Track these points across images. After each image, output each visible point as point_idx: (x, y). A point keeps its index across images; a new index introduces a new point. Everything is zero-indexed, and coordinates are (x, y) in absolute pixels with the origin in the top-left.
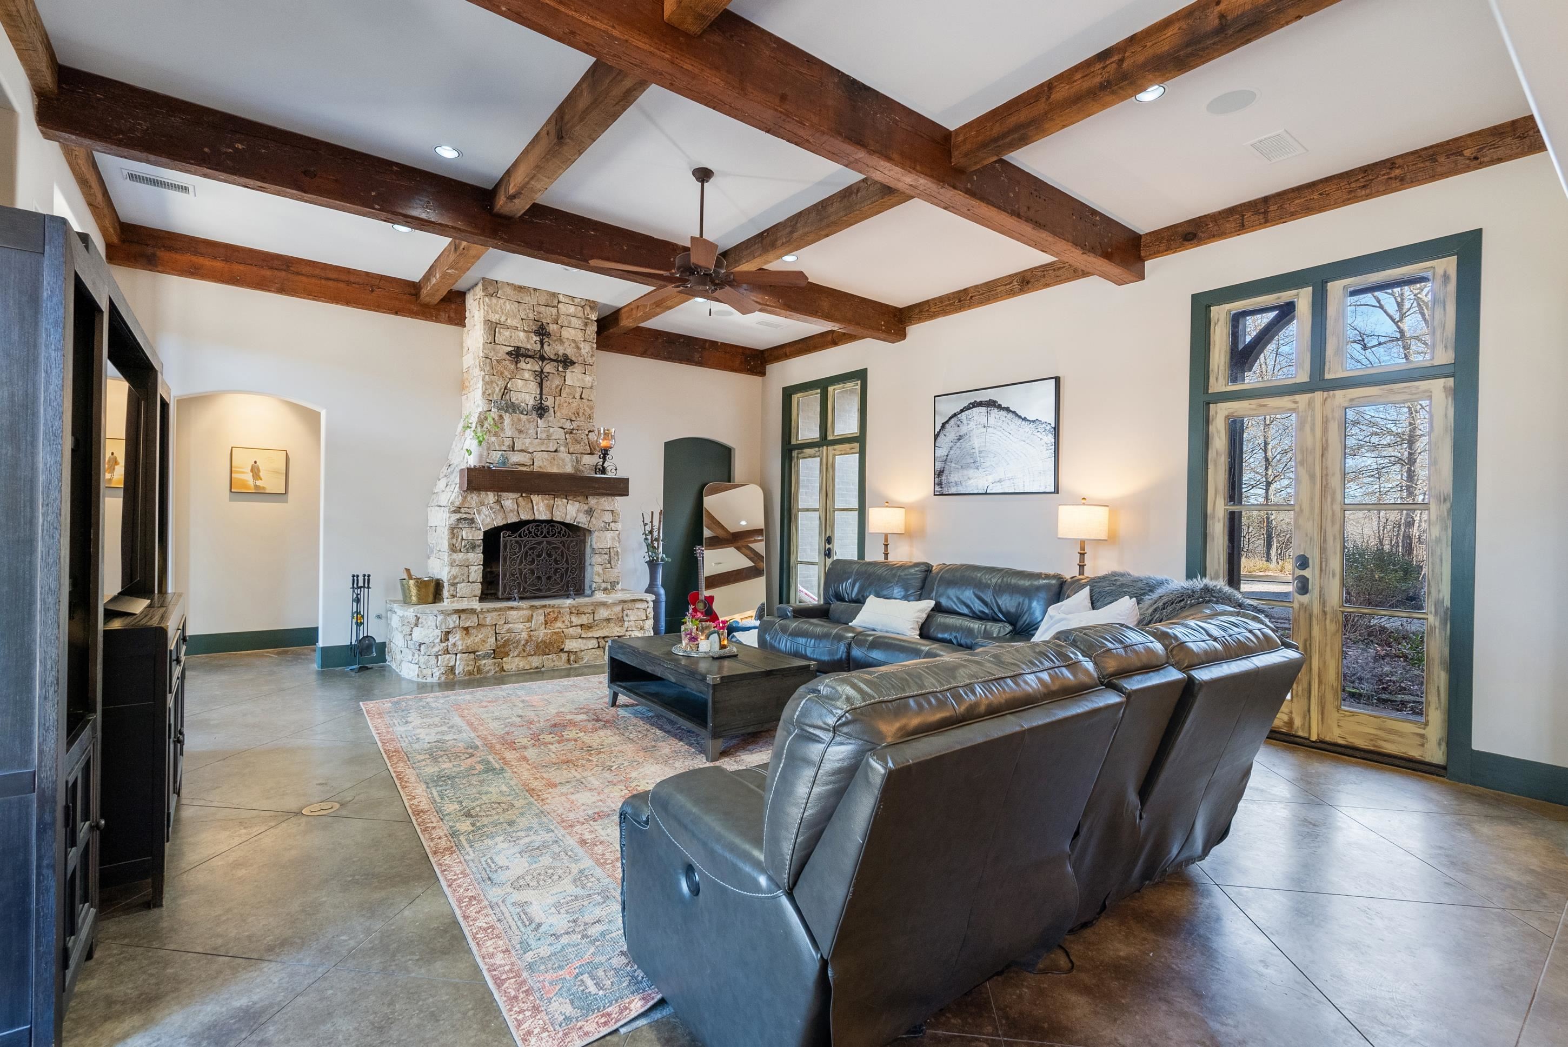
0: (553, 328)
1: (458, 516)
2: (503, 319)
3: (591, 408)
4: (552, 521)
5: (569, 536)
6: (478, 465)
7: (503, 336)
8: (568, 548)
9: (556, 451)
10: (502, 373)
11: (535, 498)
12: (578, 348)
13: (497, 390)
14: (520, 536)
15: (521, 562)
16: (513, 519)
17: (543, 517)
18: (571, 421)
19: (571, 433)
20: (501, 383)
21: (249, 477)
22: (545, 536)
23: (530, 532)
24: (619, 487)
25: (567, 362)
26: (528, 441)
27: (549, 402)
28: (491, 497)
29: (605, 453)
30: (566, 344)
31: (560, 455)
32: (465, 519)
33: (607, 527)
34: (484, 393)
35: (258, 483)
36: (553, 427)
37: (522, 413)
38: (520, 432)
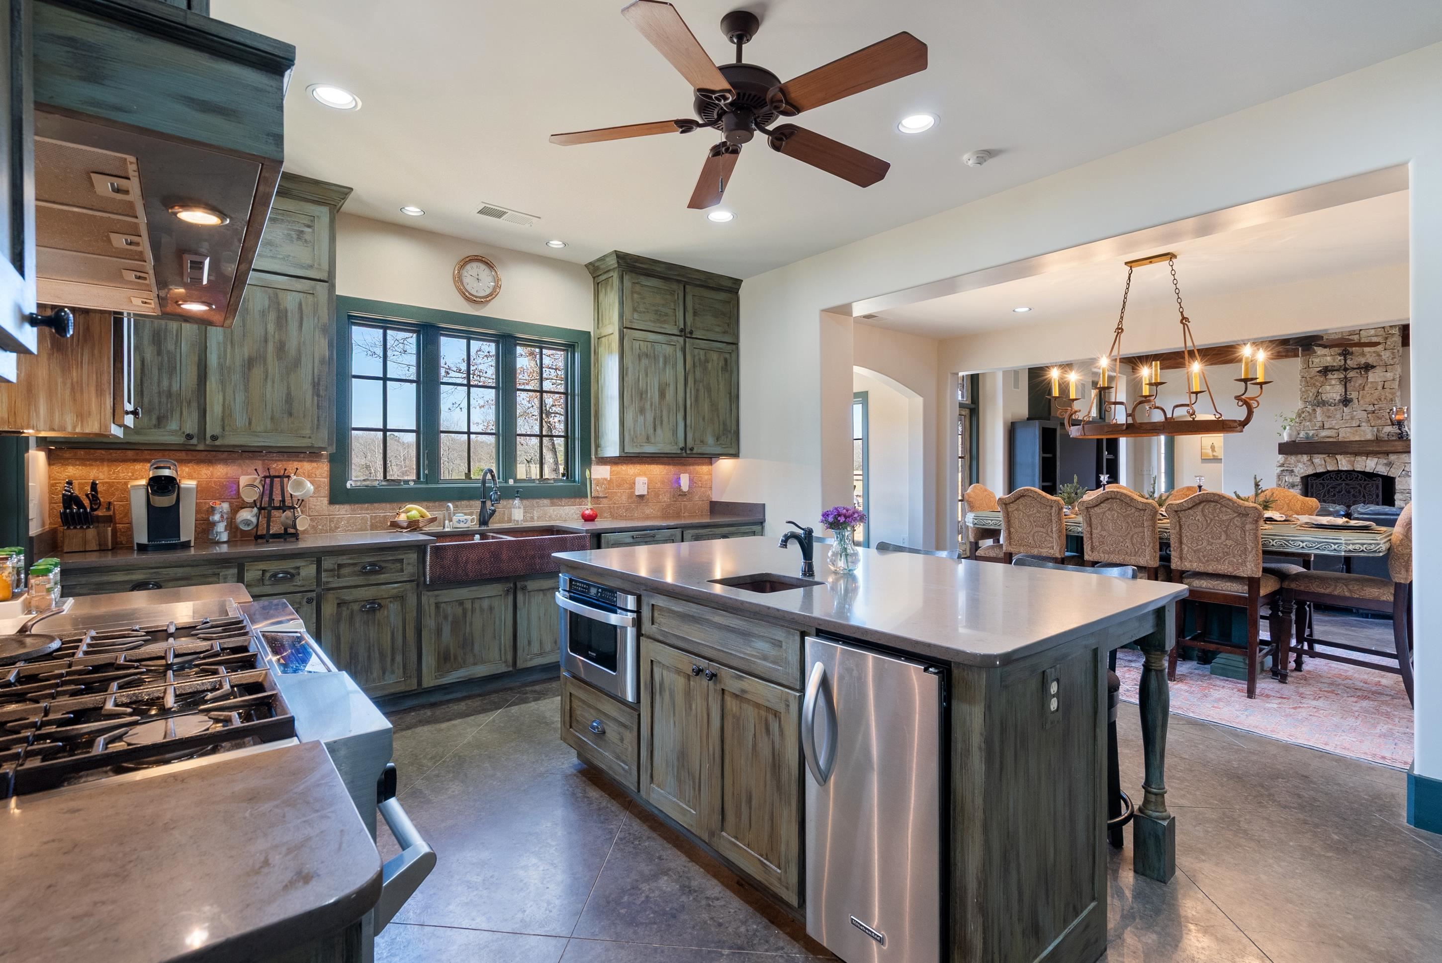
1: (1282, 469)
3: (1392, 394)
4: (1354, 471)
5: (1365, 480)
6: (1289, 440)
7: (1315, 362)
8: (1365, 488)
9: (1359, 426)
10: (1314, 384)
11: (1338, 457)
12: (1379, 356)
13: (1311, 394)
14: (1323, 480)
16: (1321, 470)
17: (1345, 469)
18: (1374, 405)
19: (1374, 413)
20: (1314, 390)
21: (1210, 451)
22: (1344, 480)
23: (1331, 478)
25: (1368, 367)
26: (1334, 422)
27: (1353, 395)
28: (1305, 458)
29: (1401, 423)
30: (1368, 356)
31: (1362, 428)
32: (1287, 470)
34: (1301, 398)
35: (1215, 454)
36: (1358, 411)
37: (1330, 405)
38: (1329, 417)
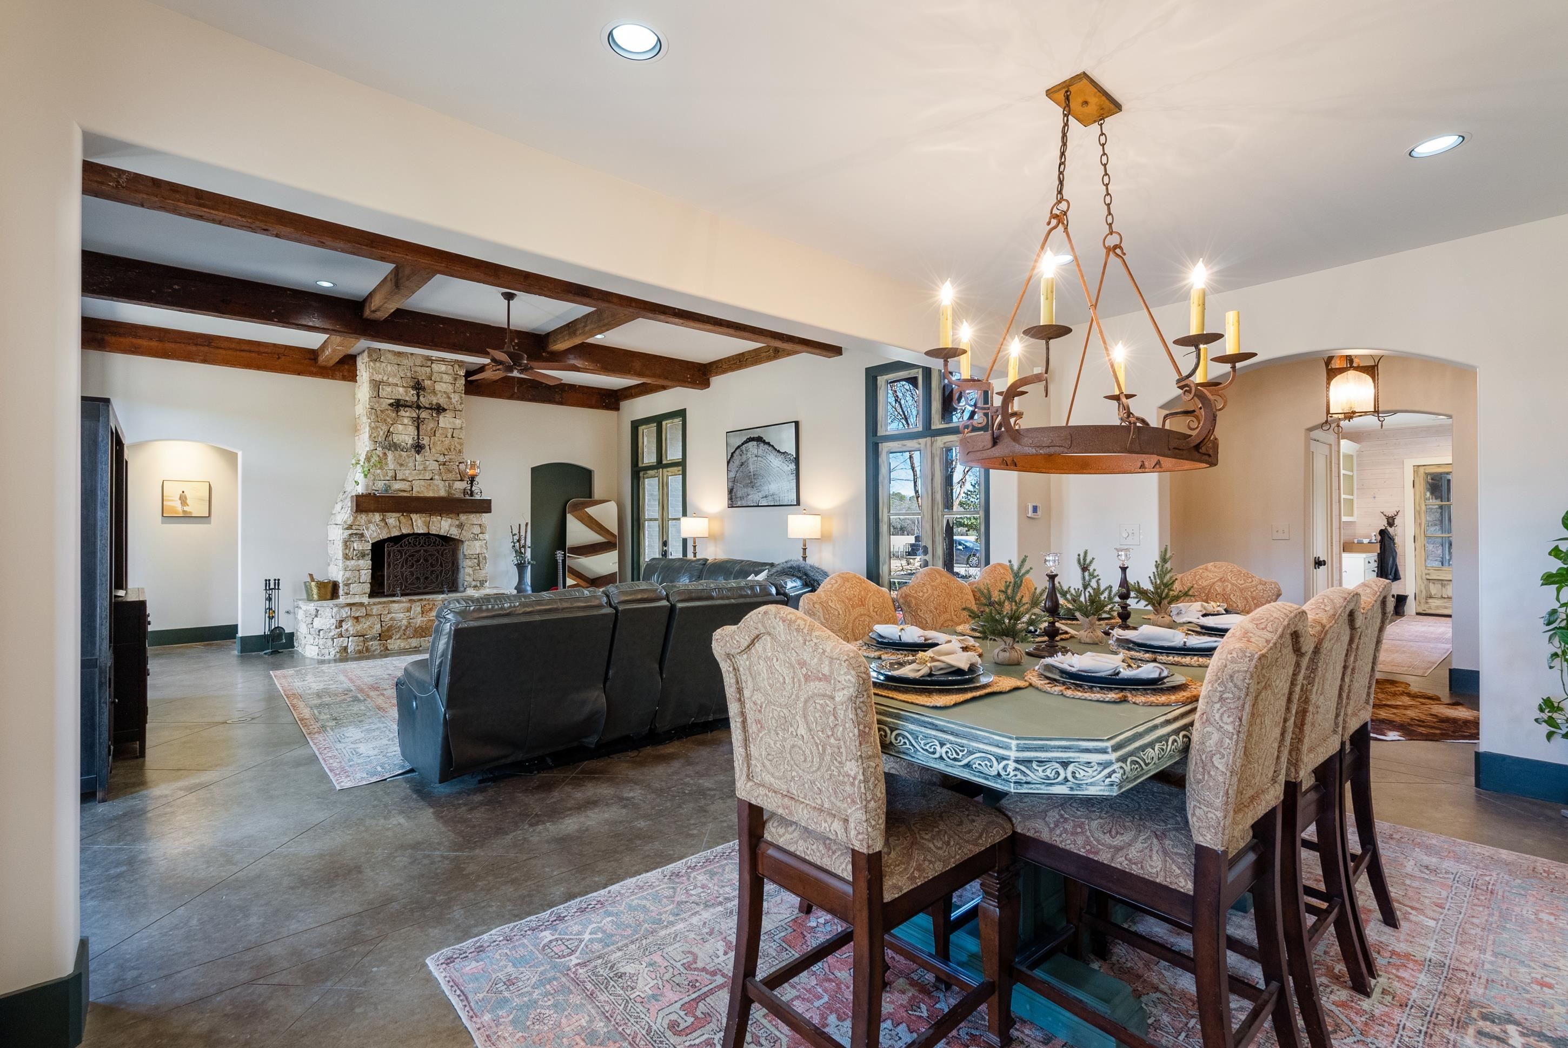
0: (427, 383)
1: (350, 532)
2: (385, 379)
3: (461, 444)
4: (429, 534)
5: (442, 545)
6: (365, 492)
7: (386, 391)
8: (442, 555)
9: (431, 479)
10: (385, 420)
11: (414, 516)
12: (449, 398)
13: (381, 433)
14: (401, 546)
15: (403, 566)
16: (395, 533)
17: (421, 531)
18: (444, 455)
19: (444, 464)
20: (385, 428)
21: (178, 506)
22: (422, 546)
23: (410, 543)
24: (484, 507)
25: (439, 409)
26: (407, 472)
27: (425, 441)
28: (377, 517)
29: (472, 479)
30: (439, 395)
31: (435, 482)
32: (356, 534)
33: (476, 538)
34: (370, 436)
35: (187, 509)
36: (429, 461)
37: (402, 450)
38: (401, 465)
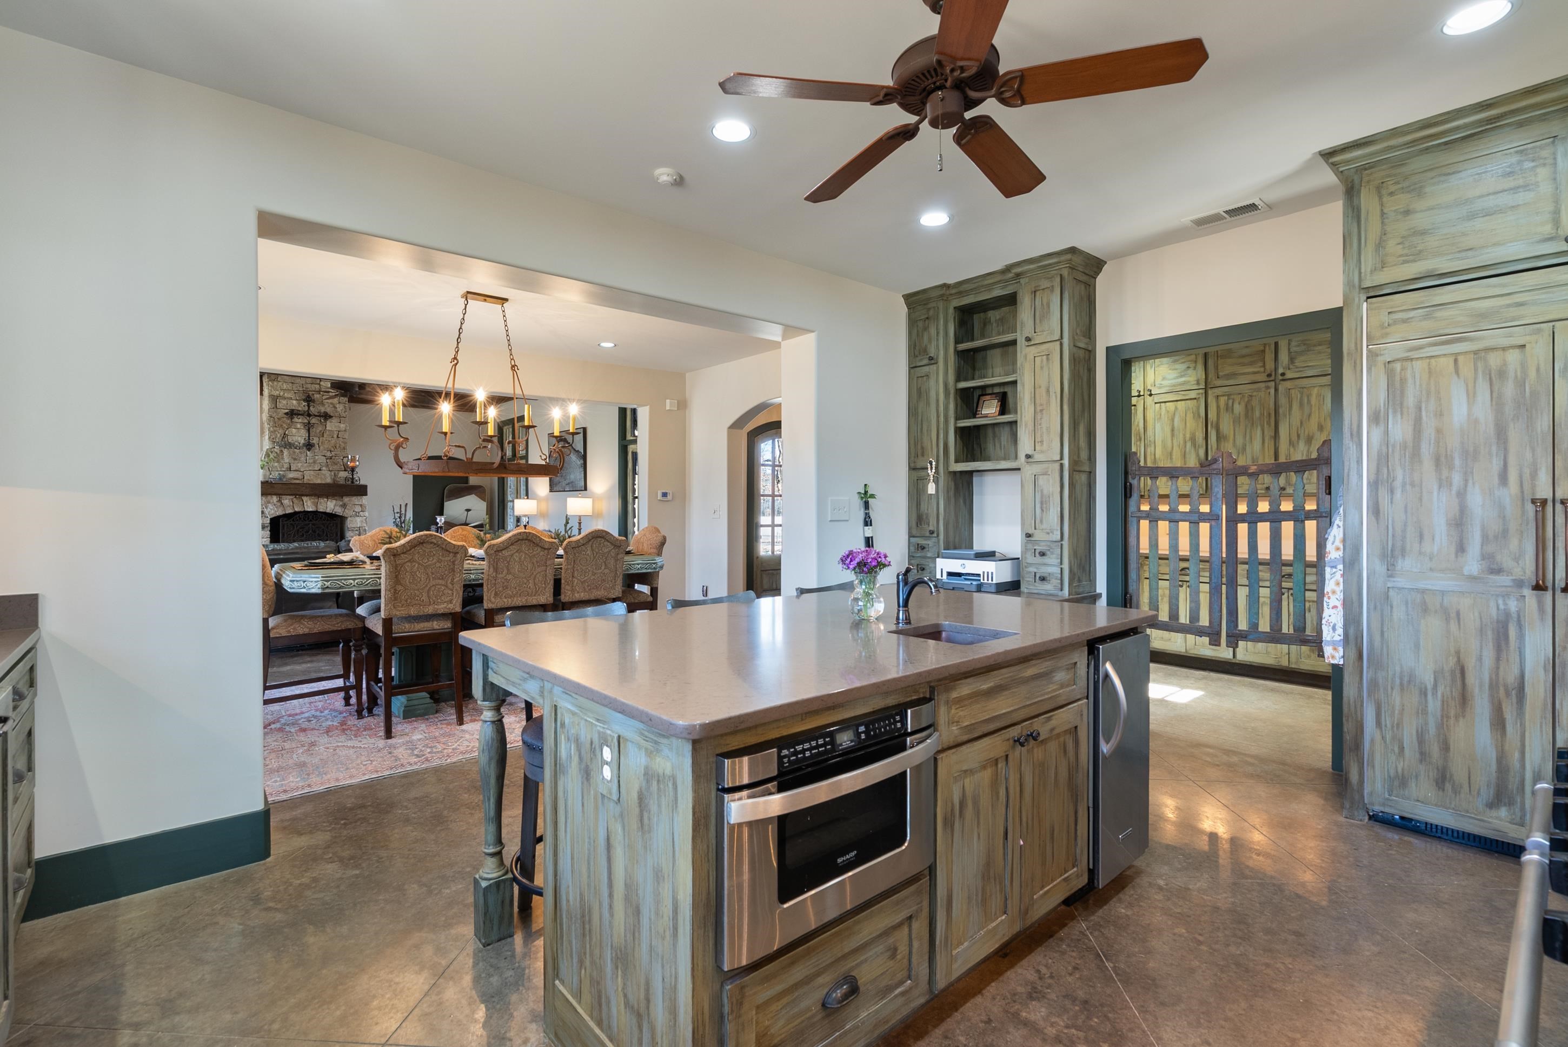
0: (317, 396)
2: (282, 394)
3: (345, 443)
4: (317, 512)
6: (266, 480)
7: (282, 403)
8: (328, 528)
9: (320, 470)
10: (282, 425)
11: (305, 499)
12: (335, 407)
13: (279, 435)
14: (294, 521)
15: (294, 536)
16: (289, 511)
17: (310, 509)
18: (331, 451)
19: (331, 459)
20: (281, 431)
22: (312, 521)
23: (301, 518)
24: (362, 491)
25: (327, 416)
26: (300, 465)
27: (315, 441)
28: (275, 499)
29: (353, 469)
30: (326, 406)
31: (323, 472)
33: (357, 515)
34: (269, 438)
36: (318, 456)
37: (296, 448)
38: (295, 459)
